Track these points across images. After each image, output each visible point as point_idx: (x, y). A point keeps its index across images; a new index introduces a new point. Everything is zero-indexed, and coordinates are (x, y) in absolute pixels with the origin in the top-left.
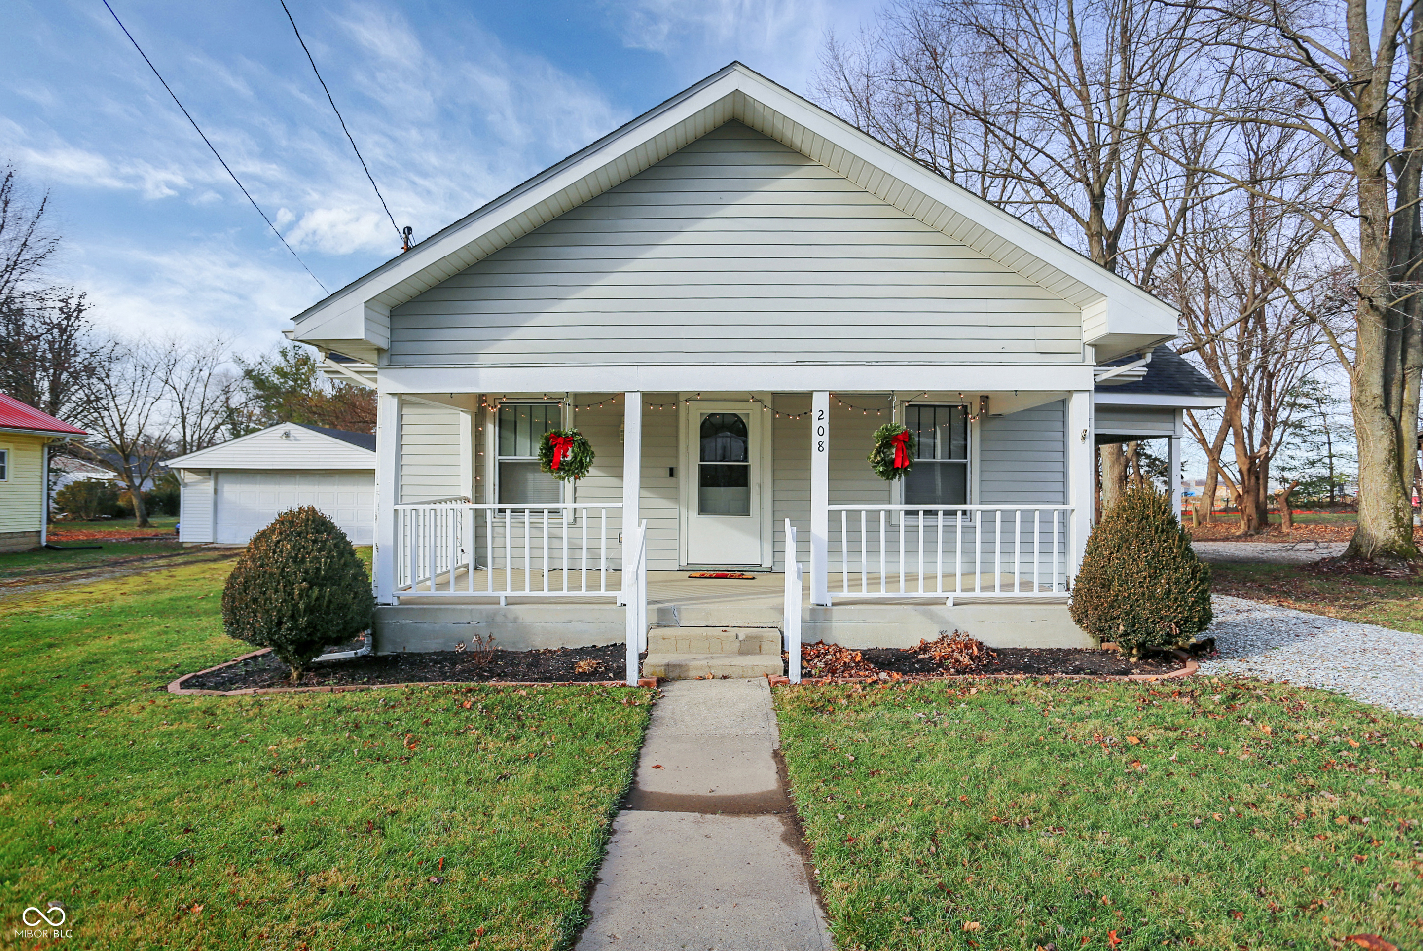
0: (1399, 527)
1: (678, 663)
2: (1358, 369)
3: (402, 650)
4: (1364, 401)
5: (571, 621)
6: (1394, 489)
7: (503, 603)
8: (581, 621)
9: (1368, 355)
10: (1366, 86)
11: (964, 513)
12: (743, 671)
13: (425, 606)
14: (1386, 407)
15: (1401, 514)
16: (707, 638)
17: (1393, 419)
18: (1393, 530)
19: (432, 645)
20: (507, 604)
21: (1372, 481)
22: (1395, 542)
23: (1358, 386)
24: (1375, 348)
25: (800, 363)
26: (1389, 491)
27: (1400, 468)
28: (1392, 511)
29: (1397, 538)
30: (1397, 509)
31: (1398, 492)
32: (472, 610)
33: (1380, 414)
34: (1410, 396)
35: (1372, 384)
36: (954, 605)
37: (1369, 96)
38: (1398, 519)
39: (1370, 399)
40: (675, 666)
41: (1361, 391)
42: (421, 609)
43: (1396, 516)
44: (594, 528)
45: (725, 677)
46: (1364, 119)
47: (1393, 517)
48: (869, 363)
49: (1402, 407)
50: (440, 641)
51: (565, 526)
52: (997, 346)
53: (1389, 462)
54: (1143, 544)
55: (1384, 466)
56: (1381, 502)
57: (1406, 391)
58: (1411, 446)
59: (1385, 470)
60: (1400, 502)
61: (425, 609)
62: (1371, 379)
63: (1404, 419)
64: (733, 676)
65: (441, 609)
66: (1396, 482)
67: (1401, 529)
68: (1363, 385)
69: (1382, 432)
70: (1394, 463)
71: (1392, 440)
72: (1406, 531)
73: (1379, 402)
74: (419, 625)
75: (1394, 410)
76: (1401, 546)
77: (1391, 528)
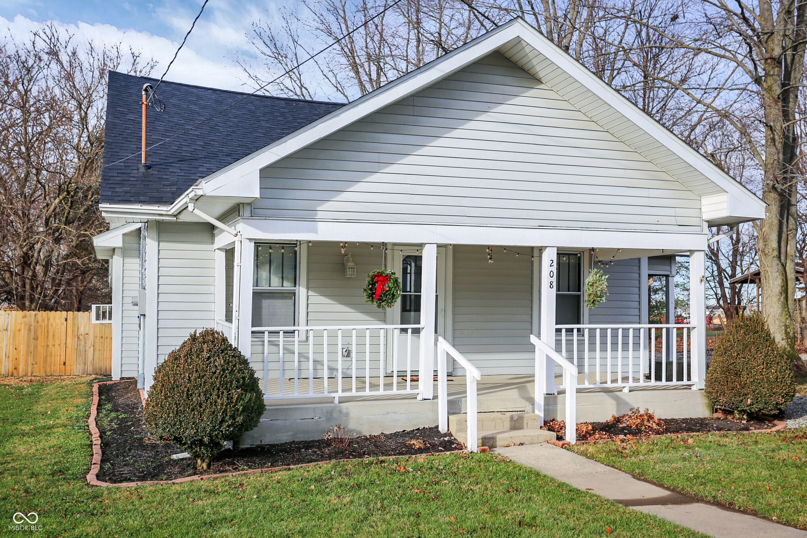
0: (787, 339)
1: (491, 436)
2: (763, 230)
3: (259, 443)
4: (767, 252)
5: (388, 413)
6: (784, 312)
7: (336, 401)
8: (395, 413)
9: (770, 221)
10: (770, 36)
11: (579, 330)
12: (532, 439)
13: (278, 407)
14: (779, 257)
15: (788, 330)
16: (494, 419)
17: (783, 265)
18: (784, 341)
19: (284, 438)
20: (339, 403)
21: (771, 307)
22: (785, 349)
23: (763, 242)
24: (774, 216)
25: (541, 227)
26: (781, 314)
27: (786, 298)
28: (783, 328)
29: (786, 346)
30: (786, 327)
31: (786, 315)
32: (315, 408)
33: (776, 261)
34: (791, 249)
35: (772, 241)
36: (630, 391)
37: (773, 43)
38: (787, 333)
39: (771, 251)
40: (490, 438)
41: (765, 245)
42: (275, 409)
43: (786, 331)
44: (318, 345)
45: (522, 444)
46: (770, 58)
47: (784, 331)
48: (582, 229)
49: (786, 256)
50: (290, 434)
51: (296, 343)
52: (654, 220)
53: (781, 294)
54: (758, 348)
55: (778, 297)
56: (777, 322)
57: (789, 246)
58: (792, 284)
59: (779, 300)
60: (788, 321)
61: (278, 409)
62: (771, 237)
63: (788, 264)
64: (526, 443)
65: (290, 409)
66: (785, 308)
67: (789, 340)
68: (767, 241)
69: (778, 274)
70: (784, 295)
71: (783, 279)
72: (791, 341)
73: (776, 253)
74: (272, 422)
75: (783, 258)
76: (789, 352)
77: (783, 339)
